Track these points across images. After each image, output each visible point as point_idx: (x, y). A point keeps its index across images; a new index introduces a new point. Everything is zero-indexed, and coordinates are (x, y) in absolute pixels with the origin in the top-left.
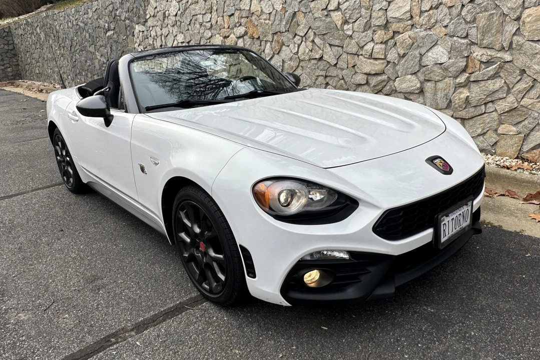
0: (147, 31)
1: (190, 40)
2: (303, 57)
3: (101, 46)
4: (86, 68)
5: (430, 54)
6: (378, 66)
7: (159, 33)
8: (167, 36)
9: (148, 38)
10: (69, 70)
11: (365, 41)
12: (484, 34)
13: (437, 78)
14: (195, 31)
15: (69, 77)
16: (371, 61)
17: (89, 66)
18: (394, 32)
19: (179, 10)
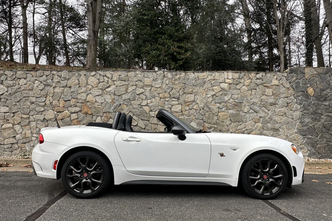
1: (17, 111)
19: (7, 92)
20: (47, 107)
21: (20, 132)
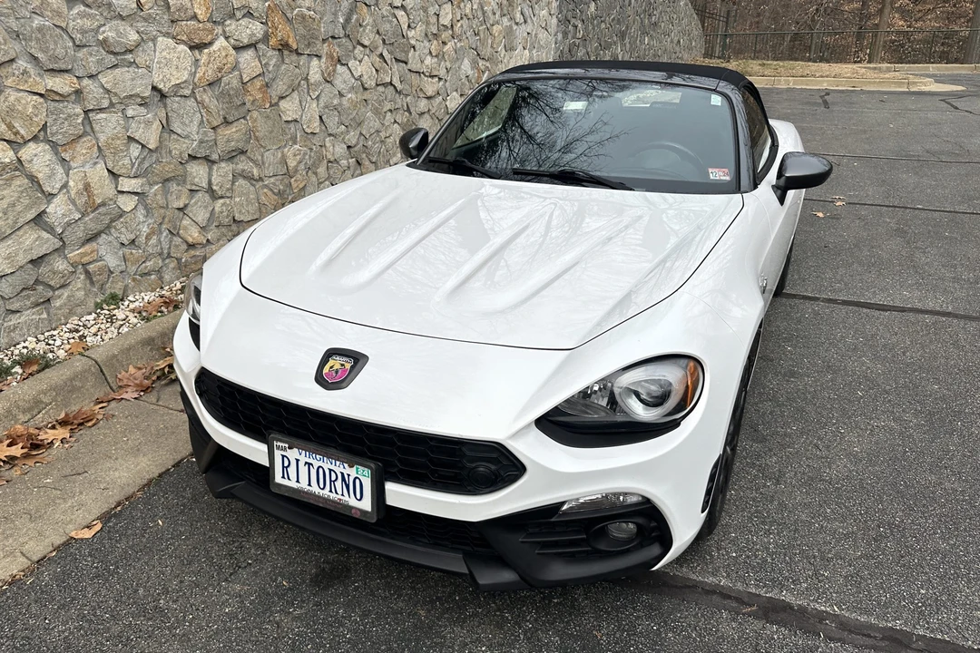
20: (145, 20)
21: (58, 186)
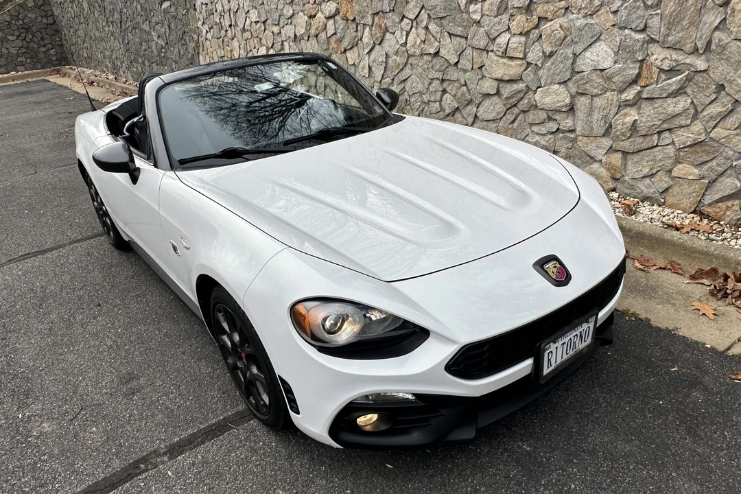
0: (212, 3)
1: (266, 18)
2: (412, 50)
3: (157, 23)
4: (142, 53)
5: (588, 54)
6: (514, 69)
7: (226, 8)
8: (237, 12)
9: (213, 14)
10: (122, 55)
11: (497, 30)
12: (670, 26)
13: (595, 91)
14: (272, 7)
15: (124, 64)
16: (505, 60)
17: (145, 50)
18: (539, 18)
